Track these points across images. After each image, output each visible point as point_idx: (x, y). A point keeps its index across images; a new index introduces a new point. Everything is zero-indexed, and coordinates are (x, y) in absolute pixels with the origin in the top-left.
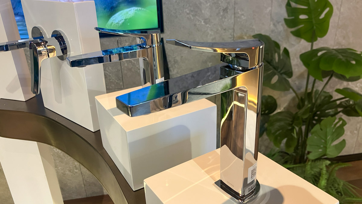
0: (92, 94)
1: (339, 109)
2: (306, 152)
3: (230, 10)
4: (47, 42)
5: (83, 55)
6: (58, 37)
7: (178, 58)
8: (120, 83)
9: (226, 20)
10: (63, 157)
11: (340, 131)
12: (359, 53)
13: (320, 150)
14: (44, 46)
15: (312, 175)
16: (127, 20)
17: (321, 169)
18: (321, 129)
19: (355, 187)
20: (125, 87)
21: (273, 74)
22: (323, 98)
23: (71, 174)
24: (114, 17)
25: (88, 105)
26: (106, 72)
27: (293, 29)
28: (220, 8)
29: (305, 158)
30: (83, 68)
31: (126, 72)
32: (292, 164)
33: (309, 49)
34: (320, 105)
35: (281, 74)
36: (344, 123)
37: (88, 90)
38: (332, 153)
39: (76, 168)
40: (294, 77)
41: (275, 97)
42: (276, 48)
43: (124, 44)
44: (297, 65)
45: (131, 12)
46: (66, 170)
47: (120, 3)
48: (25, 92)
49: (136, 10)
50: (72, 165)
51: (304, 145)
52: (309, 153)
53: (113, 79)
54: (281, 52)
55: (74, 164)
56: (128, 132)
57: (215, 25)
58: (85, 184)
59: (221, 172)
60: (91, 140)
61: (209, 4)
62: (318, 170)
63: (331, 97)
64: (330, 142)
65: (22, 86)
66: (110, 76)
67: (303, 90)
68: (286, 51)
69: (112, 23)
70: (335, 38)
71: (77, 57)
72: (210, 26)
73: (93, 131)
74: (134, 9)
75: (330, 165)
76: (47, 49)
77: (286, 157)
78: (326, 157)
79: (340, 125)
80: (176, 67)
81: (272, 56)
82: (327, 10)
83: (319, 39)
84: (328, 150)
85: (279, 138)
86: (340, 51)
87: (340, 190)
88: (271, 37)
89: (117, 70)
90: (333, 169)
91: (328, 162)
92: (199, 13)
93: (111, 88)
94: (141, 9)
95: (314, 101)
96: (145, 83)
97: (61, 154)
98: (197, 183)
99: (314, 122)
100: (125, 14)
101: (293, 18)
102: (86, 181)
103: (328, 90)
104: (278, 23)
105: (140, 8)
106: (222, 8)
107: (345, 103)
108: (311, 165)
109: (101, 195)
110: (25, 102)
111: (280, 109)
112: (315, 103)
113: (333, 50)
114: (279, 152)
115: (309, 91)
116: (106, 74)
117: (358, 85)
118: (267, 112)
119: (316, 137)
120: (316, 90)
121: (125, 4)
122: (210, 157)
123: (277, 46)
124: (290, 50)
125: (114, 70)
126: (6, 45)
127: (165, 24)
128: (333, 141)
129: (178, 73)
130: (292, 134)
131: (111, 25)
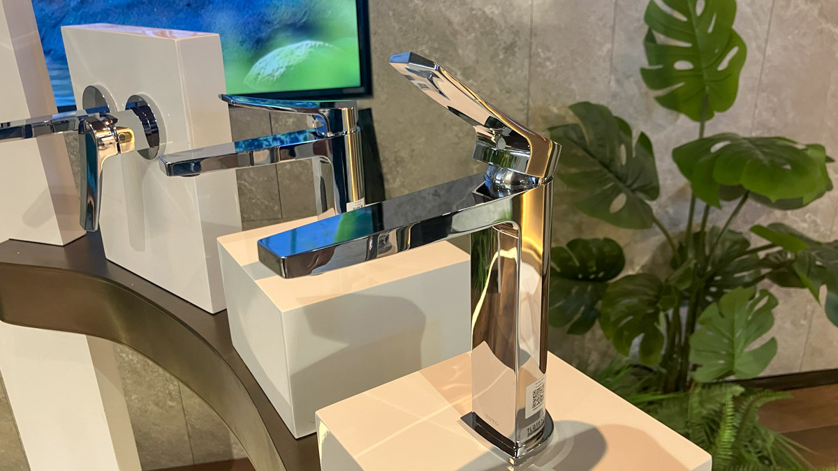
0: (212, 233)
1: (765, 271)
2: (691, 366)
3: (519, 49)
4: (115, 121)
5: (194, 151)
6: (140, 108)
7: (404, 154)
8: (274, 206)
9: (511, 70)
10: (143, 372)
11: (763, 320)
12: (800, 147)
13: (722, 362)
14: (109, 129)
15: (704, 418)
16: (292, 69)
17: (724, 405)
18: (722, 315)
19: (804, 448)
20: (284, 216)
21: (616, 192)
22: (728, 244)
23: (161, 411)
24: (264, 61)
25: (203, 256)
26: (243, 182)
27: (660, 93)
28: (498, 43)
29: (688, 379)
30: (194, 177)
31: (288, 182)
32: (659, 392)
33: (696, 137)
34: (721, 260)
35: (633, 191)
36: (773, 303)
37: (202, 222)
38: (746, 368)
39: (171, 397)
40: (664, 197)
41: (621, 243)
42: (622, 134)
43: (284, 120)
44: (670, 171)
45: (301, 52)
46: (150, 402)
47: (276, 31)
48: (63, 226)
49: (311, 47)
50: (162, 390)
51: (685, 350)
52: (695, 367)
53: (258, 199)
54: (634, 141)
55: (168, 389)
56: (286, 313)
57: (485, 80)
58: (190, 434)
59: (476, 397)
60: (207, 330)
61: (473, 35)
62: (716, 407)
63: (746, 243)
64: (742, 344)
65: (57, 212)
66: (251, 191)
67: (683, 226)
68: (644, 140)
69: (259, 74)
70: (754, 113)
71: (181, 154)
72: (475, 84)
73: (212, 313)
74: (307, 45)
75: (742, 394)
76: (116, 135)
77: (646, 377)
78: (732, 378)
79: (765, 306)
80: (400, 172)
81: (613, 151)
82: (734, 51)
83: (717, 114)
84: (737, 362)
85: (626, 333)
86: (759, 143)
87: (769, 454)
88: (610, 108)
89: (268, 178)
90: (750, 405)
91: (739, 389)
92: (451, 56)
93: (252, 217)
94: (324, 46)
95: (707, 251)
96: (325, 209)
97: (139, 365)
98: (424, 419)
99: (709, 299)
100: (287, 56)
101: (660, 67)
102: (193, 427)
103: (742, 227)
104: (628, 77)
105: (322, 43)
106: (503, 45)
107: (777, 258)
108: (700, 394)
109: (226, 459)
110: (63, 248)
111: (633, 270)
112: (709, 257)
113: (744, 141)
114: (630, 366)
115: (696, 228)
116: (243, 187)
117: (807, 216)
118: (601, 274)
119: (710, 333)
120: (714, 228)
121: (289, 34)
122: (455, 367)
123: (625, 127)
124: (653, 138)
125: (261, 179)
126: (26, 126)
127: (375, 77)
128: (748, 340)
129: (403, 185)
130: (655, 324)
131: (256, 79)
